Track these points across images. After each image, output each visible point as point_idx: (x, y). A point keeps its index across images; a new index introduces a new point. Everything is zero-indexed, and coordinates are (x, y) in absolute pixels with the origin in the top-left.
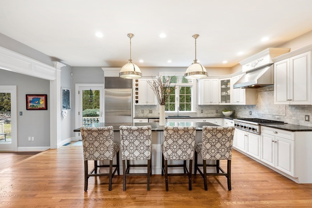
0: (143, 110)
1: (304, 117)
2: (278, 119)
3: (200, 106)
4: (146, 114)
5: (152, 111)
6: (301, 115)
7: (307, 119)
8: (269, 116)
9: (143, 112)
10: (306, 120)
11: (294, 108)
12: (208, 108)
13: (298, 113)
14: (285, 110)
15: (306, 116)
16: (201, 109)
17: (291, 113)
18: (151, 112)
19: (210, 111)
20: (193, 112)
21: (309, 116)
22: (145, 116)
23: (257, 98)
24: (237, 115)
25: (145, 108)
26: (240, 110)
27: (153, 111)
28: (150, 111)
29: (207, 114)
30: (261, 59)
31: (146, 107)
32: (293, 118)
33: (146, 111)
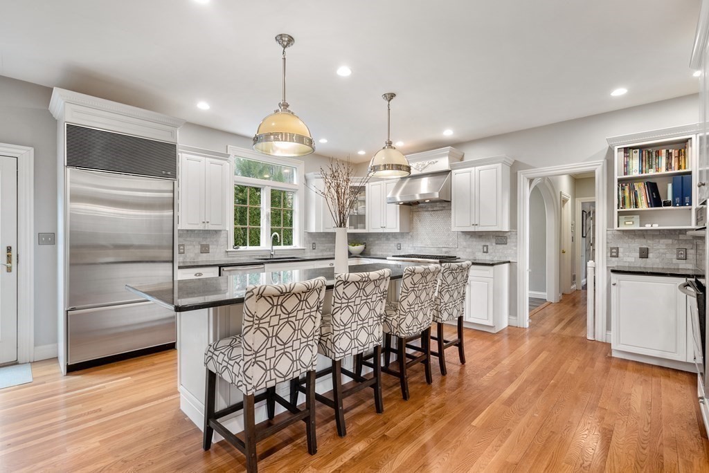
0: (183, 245)
1: (481, 247)
2: (446, 252)
3: (310, 234)
4: (192, 255)
5: (208, 246)
6: (478, 245)
7: (485, 250)
8: (432, 249)
9: (182, 251)
10: (484, 252)
11: (468, 237)
12: (324, 239)
13: (474, 243)
14: (456, 239)
15: (484, 246)
16: (313, 242)
17: (465, 243)
18: (205, 249)
19: (326, 245)
20: (299, 247)
21: (487, 246)
22: (188, 260)
23: (411, 221)
24: (369, 251)
25: (188, 239)
26: (377, 242)
27: (211, 247)
28: (202, 246)
29: (322, 251)
30: (434, 161)
31: (190, 237)
32: (468, 250)
33: (190, 247)
